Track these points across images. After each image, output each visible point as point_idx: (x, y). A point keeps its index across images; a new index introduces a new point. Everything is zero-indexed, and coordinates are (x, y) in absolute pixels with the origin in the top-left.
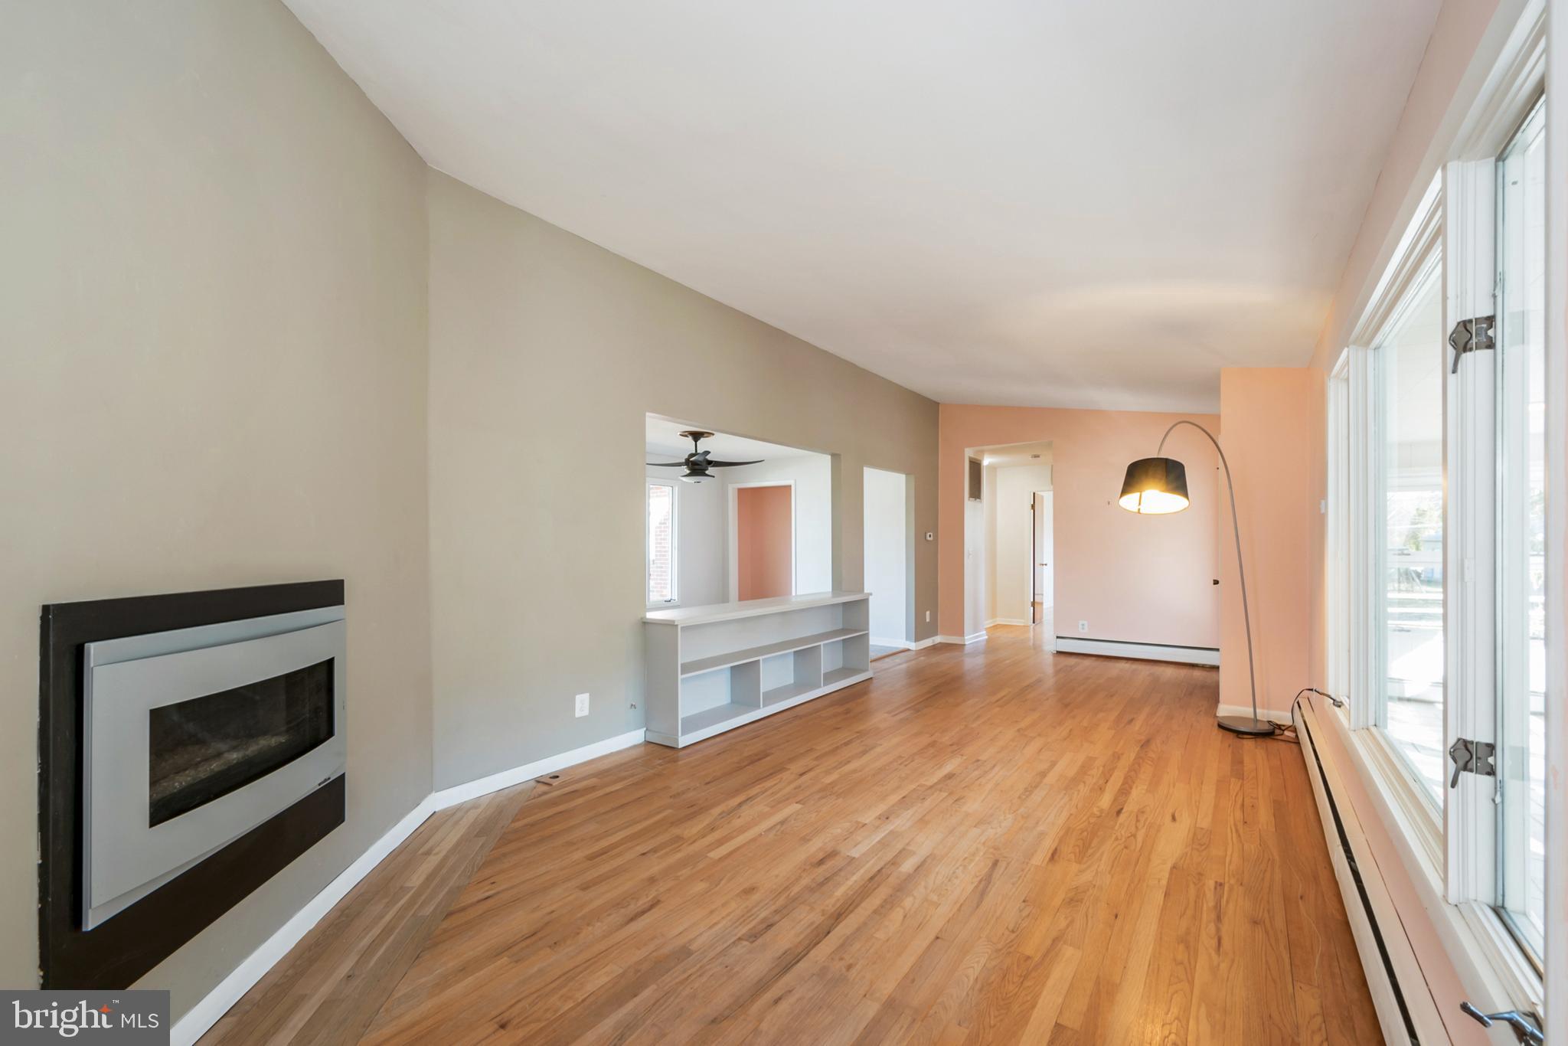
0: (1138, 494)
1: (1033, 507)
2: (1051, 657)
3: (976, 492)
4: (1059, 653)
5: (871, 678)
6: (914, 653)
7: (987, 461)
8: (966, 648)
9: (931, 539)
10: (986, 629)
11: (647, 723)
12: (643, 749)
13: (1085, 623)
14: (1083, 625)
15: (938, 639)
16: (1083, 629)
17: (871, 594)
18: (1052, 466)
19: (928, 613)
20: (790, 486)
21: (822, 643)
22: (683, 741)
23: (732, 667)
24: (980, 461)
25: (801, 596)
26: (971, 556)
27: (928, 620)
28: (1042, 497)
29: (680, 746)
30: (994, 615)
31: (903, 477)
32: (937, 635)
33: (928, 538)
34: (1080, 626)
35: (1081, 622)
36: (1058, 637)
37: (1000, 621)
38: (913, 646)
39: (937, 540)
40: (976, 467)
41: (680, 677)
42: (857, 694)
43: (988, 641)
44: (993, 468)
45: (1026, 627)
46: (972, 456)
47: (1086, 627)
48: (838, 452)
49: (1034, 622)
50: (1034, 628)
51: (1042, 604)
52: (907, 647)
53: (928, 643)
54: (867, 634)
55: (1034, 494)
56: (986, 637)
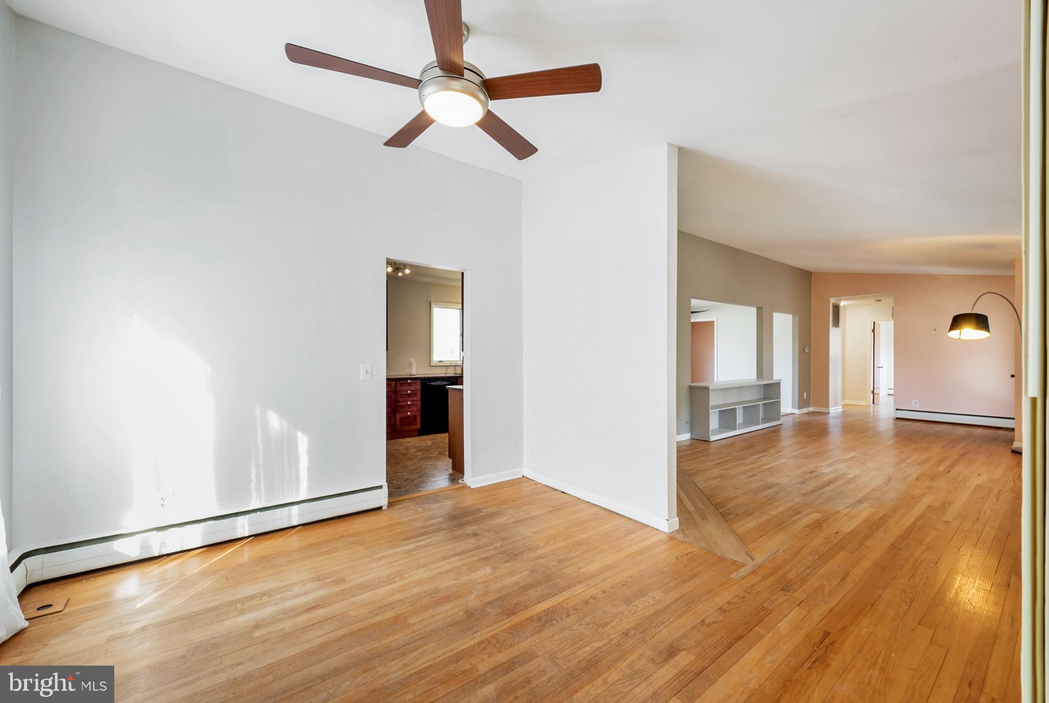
0: (960, 330)
1: (873, 331)
2: (892, 421)
3: (836, 323)
4: (897, 419)
5: (782, 424)
6: (798, 415)
7: (842, 304)
8: (831, 415)
9: (808, 351)
10: (842, 405)
11: (692, 430)
12: (689, 441)
13: (917, 401)
14: (915, 402)
15: (811, 409)
16: (916, 405)
17: (781, 380)
18: (893, 308)
19: (805, 394)
20: (714, 322)
21: (760, 403)
22: (712, 438)
23: (719, 411)
24: (839, 304)
25: (720, 382)
26: (833, 361)
27: (805, 398)
28: (879, 324)
29: (711, 440)
30: (843, 398)
31: (791, 316)
32: (809, 407)
33: (806, 351)
34: (913, 403)
35: (914, 401)
36: (897, 409)
37: (847, 402)
38: (797, 411)
39: (810, 352)
40: (836, 308)
41: (710, 411)
42: (776, 430)
43: (843, 412)
44: (845, 307)
45: (868, 406)
46: (834, 302)
47: (918, 404)
48: (761, 306)
49: (873, 403)
50: (873, 407)
51: (879, 394)
52: (793, 412)
53: (805, 410)
54: (779, 402)
55: (874, 322)
56: (842, 410)
